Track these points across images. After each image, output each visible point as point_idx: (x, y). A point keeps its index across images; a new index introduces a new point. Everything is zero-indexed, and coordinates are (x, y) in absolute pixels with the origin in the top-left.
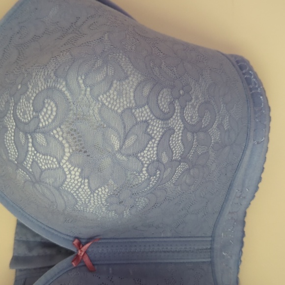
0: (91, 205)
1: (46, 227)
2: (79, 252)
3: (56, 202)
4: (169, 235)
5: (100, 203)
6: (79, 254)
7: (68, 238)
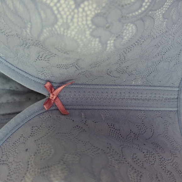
0: (73, 25)
1: (15, 69)
2: (51, 96)
3: (30, 21)
4: (140, 83)
5: (84, 23)
6: (51, 98)
7: (39, 81)
